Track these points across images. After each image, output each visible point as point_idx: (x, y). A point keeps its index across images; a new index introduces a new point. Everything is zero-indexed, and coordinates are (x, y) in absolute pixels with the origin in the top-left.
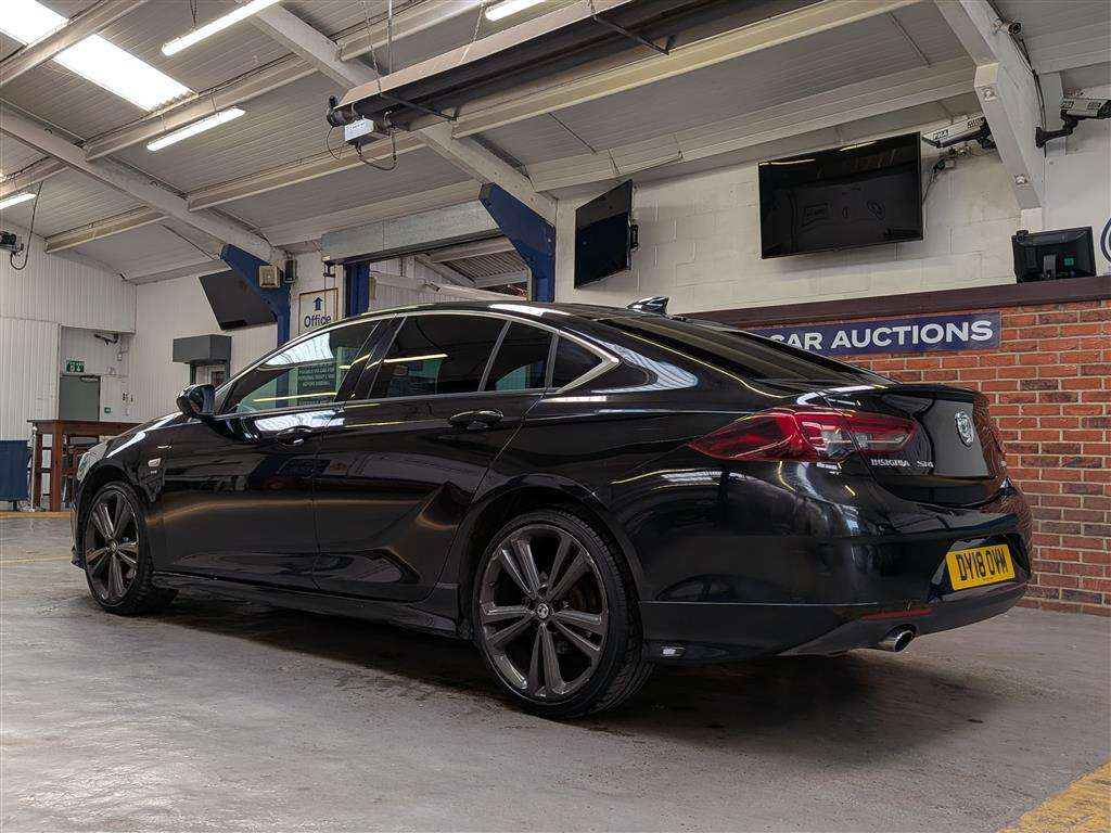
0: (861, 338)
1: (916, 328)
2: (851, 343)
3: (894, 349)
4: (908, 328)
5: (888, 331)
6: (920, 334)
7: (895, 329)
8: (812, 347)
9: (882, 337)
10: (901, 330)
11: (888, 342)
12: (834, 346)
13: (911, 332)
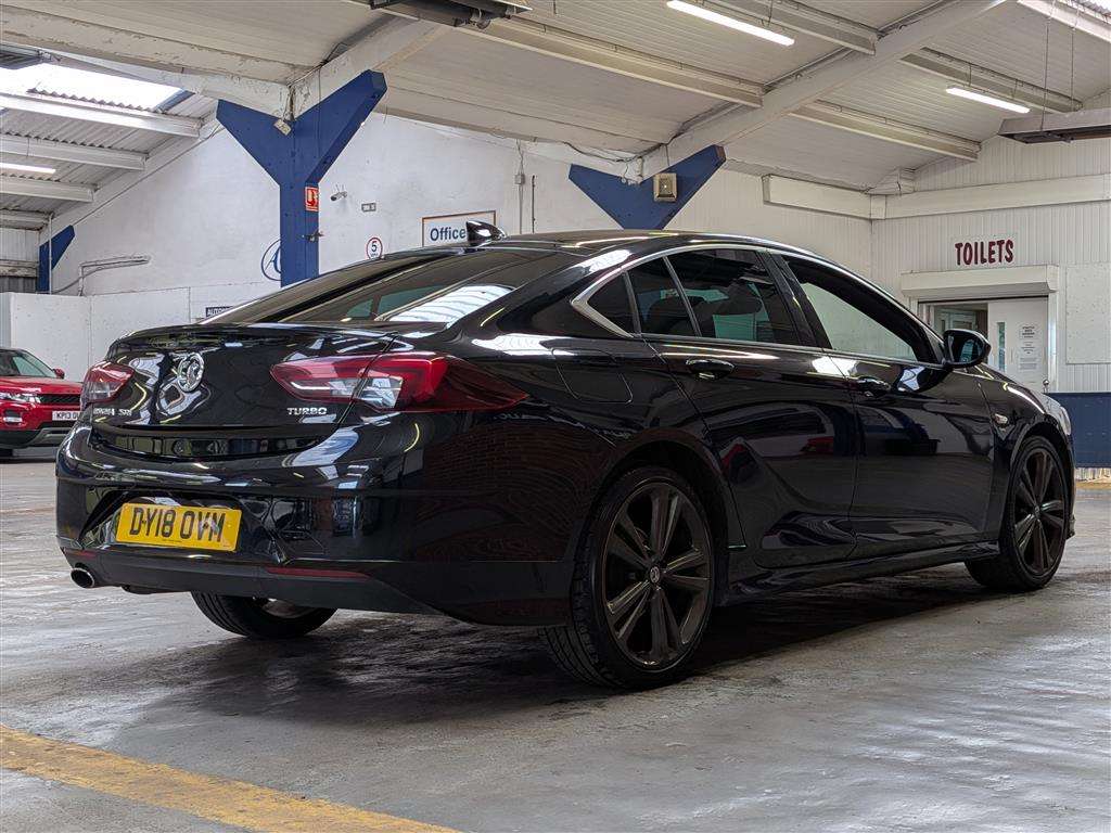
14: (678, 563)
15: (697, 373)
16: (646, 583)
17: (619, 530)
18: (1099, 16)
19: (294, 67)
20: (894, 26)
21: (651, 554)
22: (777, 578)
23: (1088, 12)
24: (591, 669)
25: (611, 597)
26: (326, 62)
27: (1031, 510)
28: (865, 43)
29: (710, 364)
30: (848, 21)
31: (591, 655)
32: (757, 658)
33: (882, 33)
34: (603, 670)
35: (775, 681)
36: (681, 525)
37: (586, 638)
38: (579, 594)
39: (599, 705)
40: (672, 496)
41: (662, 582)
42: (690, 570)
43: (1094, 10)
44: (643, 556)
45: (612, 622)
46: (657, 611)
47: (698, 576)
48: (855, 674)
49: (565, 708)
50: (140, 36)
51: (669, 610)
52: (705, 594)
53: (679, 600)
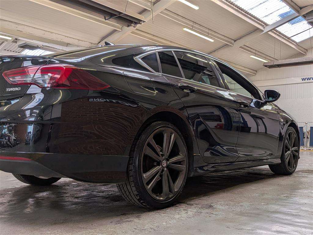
14: (174, 159)
15: (183, 90)
16: (160, 167)
17: (149, 145)
18: (287, 39)
19: (92, 43)
20: (238, 39)
21: (162, 155)
22: (209, 168)
23: (284, 37)
24: (137, 201)
25: (145, 172)
26: (100, 42)
27: (289, 150)
28: (231, 43)
29: (188, 86)
30: (227, 37)
31: (137, 195)
32: (204, 196)
33: (235, 41)
34: (141, 201)
35: (211, 206)
36: (175, 144)
37: (134, 189)
38: (131, 170)
39: (138, 217)
40: (171, 134)
41: (167, 167)
42: (179, 163)
43: (286, 37)
44: (159, 156)
45: (145, 183)
46: (165, 178)
47: (182, 165)
48: (241, 204)
49: (124, 218)
50: (52, 33)
51: (170, 177)
52: (184, 172)
53: (174, 174)
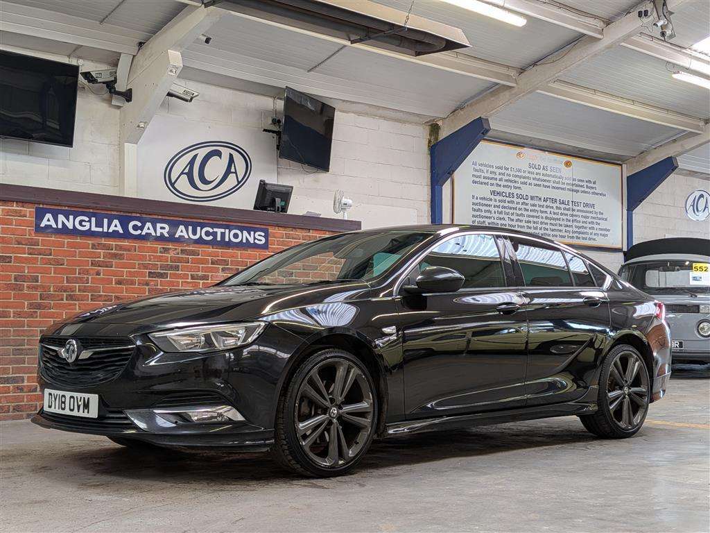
0: (194, 233)
1: (227, 231)
2: (188, 235)
3: (213, 243)
4: (223, 230)
5: (211, 230)
6: (229, 235)
7: (215, 230)
8: (162, 234)
9: (207, 234)
10: (219, 231)
11: (211, 238)
12: (177, 236)
13: (225, 233)
